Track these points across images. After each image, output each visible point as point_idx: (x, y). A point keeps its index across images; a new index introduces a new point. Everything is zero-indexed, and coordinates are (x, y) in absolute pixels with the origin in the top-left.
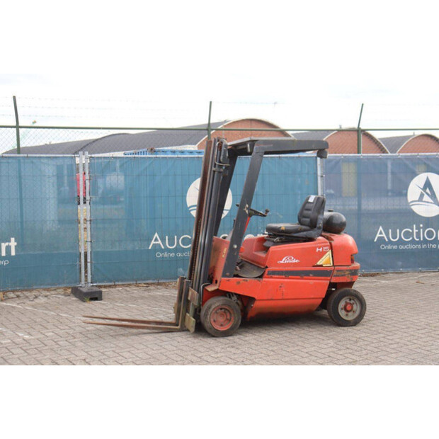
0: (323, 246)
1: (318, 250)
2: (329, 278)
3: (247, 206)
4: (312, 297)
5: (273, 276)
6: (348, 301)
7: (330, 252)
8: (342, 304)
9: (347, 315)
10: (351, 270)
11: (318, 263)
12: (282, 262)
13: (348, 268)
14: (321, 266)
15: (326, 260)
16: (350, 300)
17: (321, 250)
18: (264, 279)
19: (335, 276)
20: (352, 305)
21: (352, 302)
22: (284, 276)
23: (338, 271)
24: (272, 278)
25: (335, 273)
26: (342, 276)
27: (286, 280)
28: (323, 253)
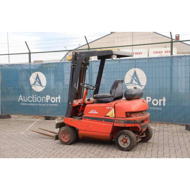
0: (110, 106)
1: (107, 108)
2: (112, 123)
3: (75, 84)
4: (104, 132)
5: (86, 119)
6: (124, 137)
7: (113, 109)
8: (121, 138)
9: (124, 145)
10: (124, 120)
11: (108, 115)
12: (90, 112)
13: (123, 119)
14: (109, 116)
15: (111, 114)
16: (126, 137)
17: (109, 108)
18: (82, 120)
19: (115, 122)
20: (126, 140)
21: (126, 138)
22: (91, 120)
23: (117, 120)
24: (85, 120)
25: (115, 121)
26: (119, 123)
27: (92, 122)
28: (110, 110)
